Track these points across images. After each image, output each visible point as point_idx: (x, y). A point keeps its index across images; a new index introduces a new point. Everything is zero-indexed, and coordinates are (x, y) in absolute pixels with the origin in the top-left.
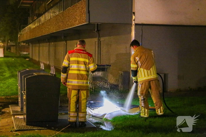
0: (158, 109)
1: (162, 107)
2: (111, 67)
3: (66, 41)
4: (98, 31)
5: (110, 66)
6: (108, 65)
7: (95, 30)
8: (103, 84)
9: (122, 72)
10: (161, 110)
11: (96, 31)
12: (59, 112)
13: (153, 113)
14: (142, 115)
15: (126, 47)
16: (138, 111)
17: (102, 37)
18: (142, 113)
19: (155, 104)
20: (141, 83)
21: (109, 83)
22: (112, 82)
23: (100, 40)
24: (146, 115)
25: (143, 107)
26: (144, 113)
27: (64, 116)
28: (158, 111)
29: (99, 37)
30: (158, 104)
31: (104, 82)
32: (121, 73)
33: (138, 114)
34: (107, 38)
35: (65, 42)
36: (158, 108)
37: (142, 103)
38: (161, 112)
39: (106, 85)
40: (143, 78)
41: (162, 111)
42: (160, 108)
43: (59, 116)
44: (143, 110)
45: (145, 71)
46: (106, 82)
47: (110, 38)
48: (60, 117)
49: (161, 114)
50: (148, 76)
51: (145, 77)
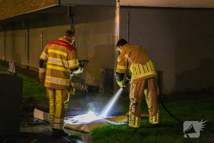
0: (153, 116)
1: (157, 114)
2: (89, 63)
3: (28, 29)
4: (71, 15)
5: (88, 61)
6: (85, 61)
7: (67, 14)
8: (78, 85)
9: (104, 69)
10: (156, 118)
11: (69, 16)
12: (21, 124)
13: (144, 121)
14: (130, 124)
15: (108, 37)
16: (126, 120)
17: (76, 24)
18: (131, 121)
19: (150, 110)
20: (136, 82)
21: (87, 84)
22: (90, 84)
23: (74, 27)
24: (136, 124)
25: (133, 113)
26: (133, 122)
27: (27, 128)
28: (152, 119)
29: (73, 23)
30: (153, 110)
31: (79, 83)
32: (102, 71)
33: (125, 123)
34: (83, 24)
35: (26, 31)
36: (153, 114)
37: (133, 108)
38: (156, 121)
39: (83, 87)
40: (138, 75)
41: (158, 119)
42: (155, 115)
43: (20, 129)
44: (133, 117)
45: (141, 66)
46: (83, 83)
47: (87, 25)
48: (22, 130)
49: (156, 122)
50: (145, 73)
51: (141, 74)
